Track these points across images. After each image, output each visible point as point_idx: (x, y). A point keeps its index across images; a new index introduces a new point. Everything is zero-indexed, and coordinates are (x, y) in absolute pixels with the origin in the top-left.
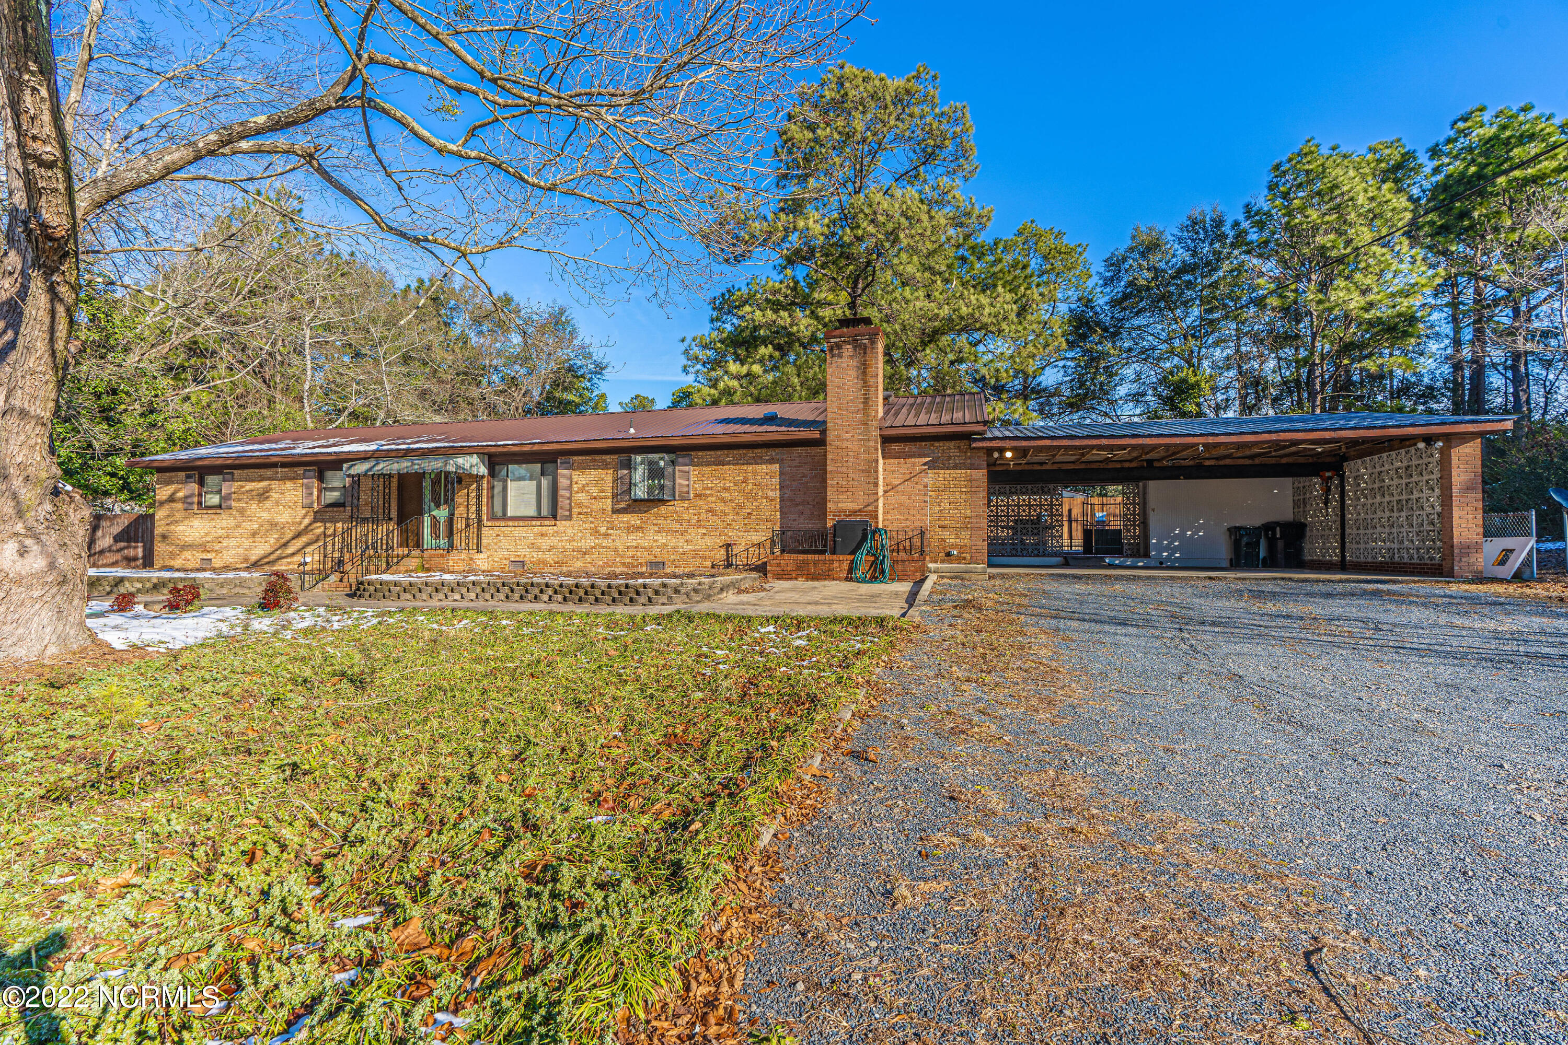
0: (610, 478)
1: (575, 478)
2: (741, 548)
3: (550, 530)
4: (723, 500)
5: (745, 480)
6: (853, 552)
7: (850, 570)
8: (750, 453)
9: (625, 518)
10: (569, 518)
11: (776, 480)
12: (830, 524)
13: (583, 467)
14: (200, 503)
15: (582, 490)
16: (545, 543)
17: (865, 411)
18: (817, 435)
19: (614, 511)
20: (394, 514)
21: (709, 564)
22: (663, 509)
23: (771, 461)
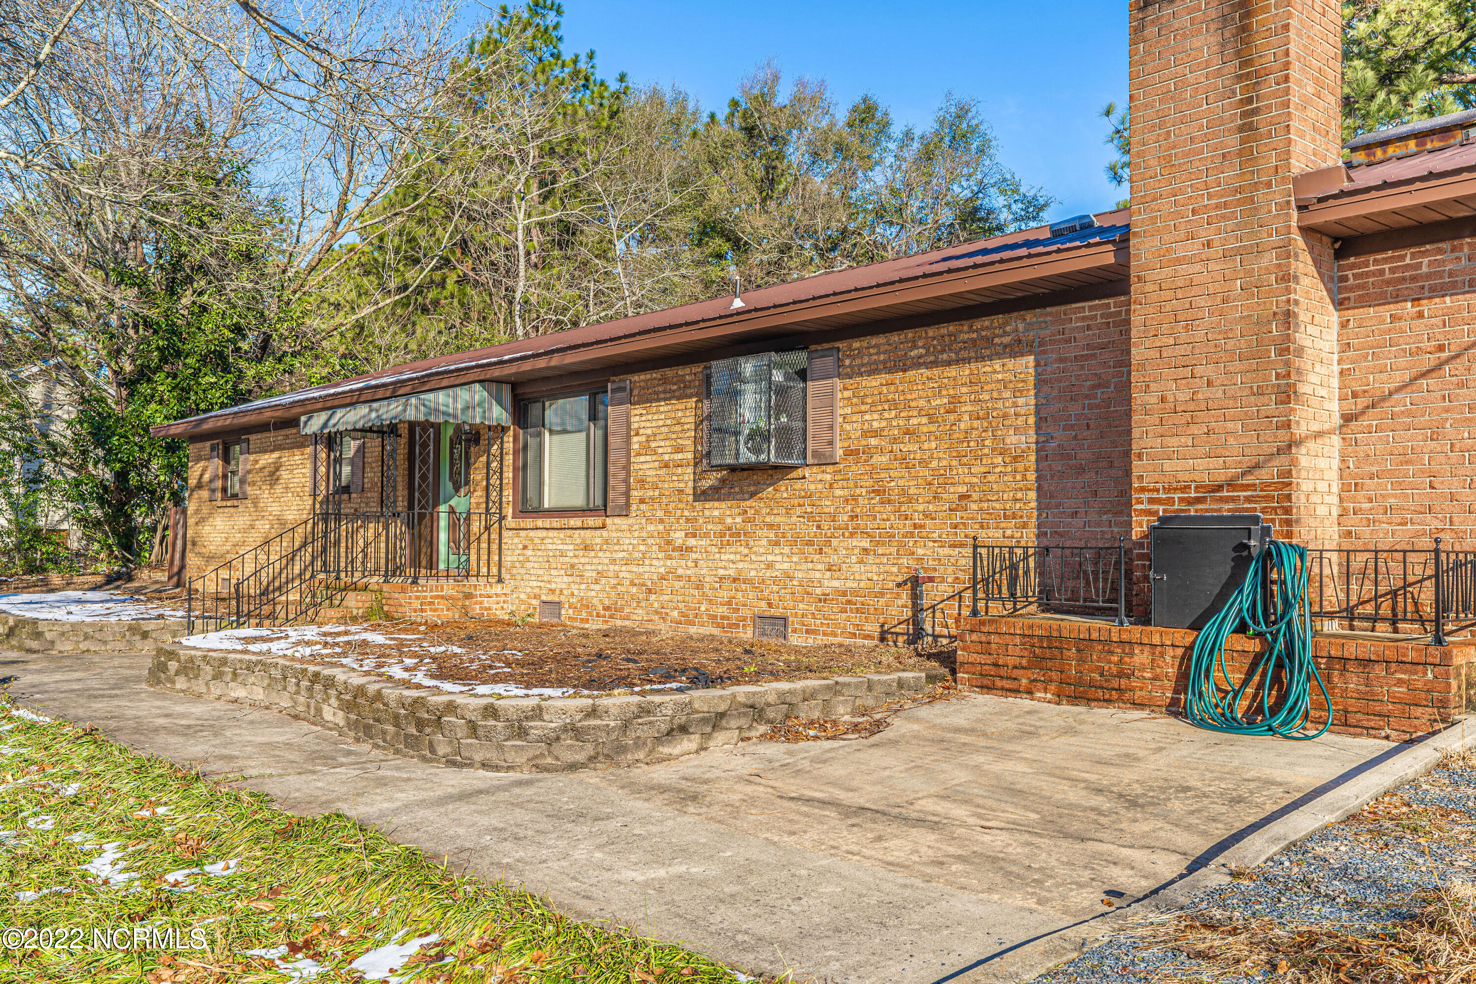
0: (690, 419)
1: (636, 422)
2: (944, 589)
3: (596, 538)
4: (904, 460)
5: (955, 402)
6: (1196, 626)
7: (1183, 681)
8: (965, 332)
9: (716, 509)
10: (624, 511)
11: (1027, 402)
12: (1139, 527)
13: (647, 398)
14: (224, 490)
15: (646, 449)
16: (590, 565)
17: (1246, 156)
18: (1106, 257)
19: (701, 495)
20: (401, 505)
21: (873, 628)
22: (784, 490)
23: (1014, 350)
